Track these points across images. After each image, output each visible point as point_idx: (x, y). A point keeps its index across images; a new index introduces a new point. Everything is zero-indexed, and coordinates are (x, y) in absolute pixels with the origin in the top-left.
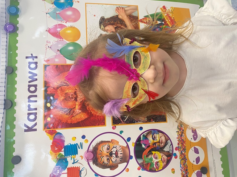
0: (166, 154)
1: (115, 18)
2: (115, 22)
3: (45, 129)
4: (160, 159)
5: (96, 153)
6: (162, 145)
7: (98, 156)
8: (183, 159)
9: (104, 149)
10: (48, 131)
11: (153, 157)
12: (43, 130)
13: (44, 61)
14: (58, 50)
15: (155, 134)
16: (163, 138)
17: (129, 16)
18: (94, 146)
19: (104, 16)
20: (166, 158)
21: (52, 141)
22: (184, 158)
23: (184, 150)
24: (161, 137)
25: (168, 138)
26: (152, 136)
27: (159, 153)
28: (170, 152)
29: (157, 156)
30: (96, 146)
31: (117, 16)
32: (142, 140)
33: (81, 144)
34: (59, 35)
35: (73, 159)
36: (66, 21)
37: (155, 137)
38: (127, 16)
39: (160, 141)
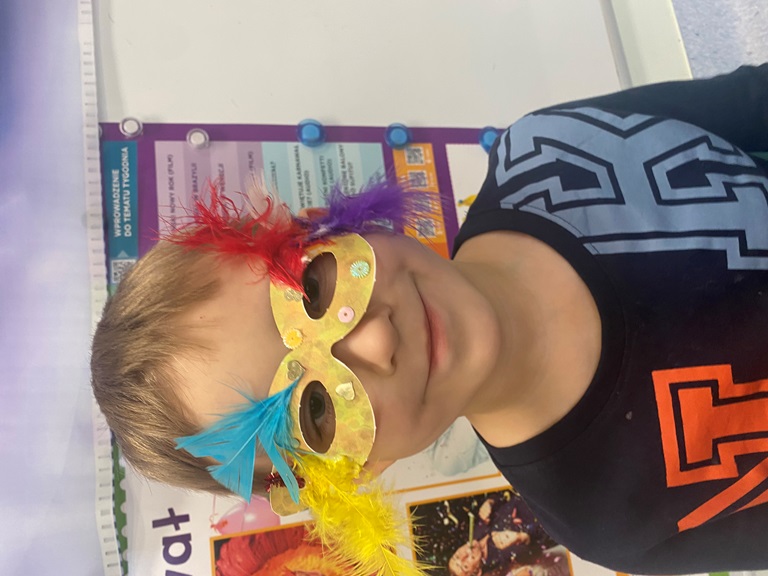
13: (212, 526)
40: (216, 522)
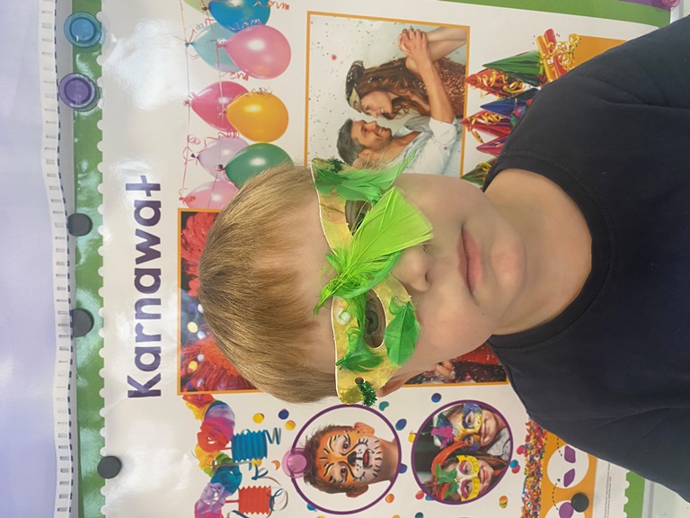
0: (493, 462)
1: (397, 67)
2: (395, 81)
3: (182, 391)
4: (476, 475)
5: (314, 456)
6: (487, 439)
7: (317, 463)
8: (533, 474)
9: (336, 446)
10: (189, 398)
11: (458, 469)
12: (178, 394)
13: (180, 199)
14: (221, 166)
15: (472, 413)
16: (491, 425)
17: (437, 65)
18: (310, 437)
19: (361, 59)
20: (490, 471)
21: (200, 423)
22: (536, 473)
23: (540, 452)
24: (485, 421)
25: (502, 424)
26: (464, 418)
27: (474, 459)
28: (503, 458)
29: (469, 467)
30: (314, 437)
31: (403, 61)
32: (435, 425)
33: (277, 434)
34: (225, 117)
35: (254, 468)
36: (248, 74)
37: (469, 421)
38: (433, 63)
39: (483, 431)
40: (184, 196)
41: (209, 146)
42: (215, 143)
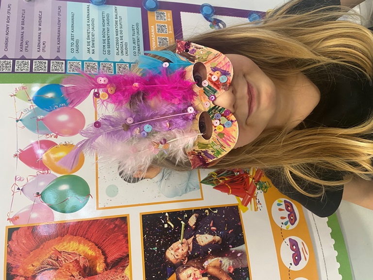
13: (8, 219)
14: (38, 194)
34: (41, 161)
40: (11, 217)
41: (30, 182)
42: (34, 179)
